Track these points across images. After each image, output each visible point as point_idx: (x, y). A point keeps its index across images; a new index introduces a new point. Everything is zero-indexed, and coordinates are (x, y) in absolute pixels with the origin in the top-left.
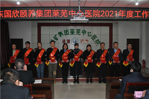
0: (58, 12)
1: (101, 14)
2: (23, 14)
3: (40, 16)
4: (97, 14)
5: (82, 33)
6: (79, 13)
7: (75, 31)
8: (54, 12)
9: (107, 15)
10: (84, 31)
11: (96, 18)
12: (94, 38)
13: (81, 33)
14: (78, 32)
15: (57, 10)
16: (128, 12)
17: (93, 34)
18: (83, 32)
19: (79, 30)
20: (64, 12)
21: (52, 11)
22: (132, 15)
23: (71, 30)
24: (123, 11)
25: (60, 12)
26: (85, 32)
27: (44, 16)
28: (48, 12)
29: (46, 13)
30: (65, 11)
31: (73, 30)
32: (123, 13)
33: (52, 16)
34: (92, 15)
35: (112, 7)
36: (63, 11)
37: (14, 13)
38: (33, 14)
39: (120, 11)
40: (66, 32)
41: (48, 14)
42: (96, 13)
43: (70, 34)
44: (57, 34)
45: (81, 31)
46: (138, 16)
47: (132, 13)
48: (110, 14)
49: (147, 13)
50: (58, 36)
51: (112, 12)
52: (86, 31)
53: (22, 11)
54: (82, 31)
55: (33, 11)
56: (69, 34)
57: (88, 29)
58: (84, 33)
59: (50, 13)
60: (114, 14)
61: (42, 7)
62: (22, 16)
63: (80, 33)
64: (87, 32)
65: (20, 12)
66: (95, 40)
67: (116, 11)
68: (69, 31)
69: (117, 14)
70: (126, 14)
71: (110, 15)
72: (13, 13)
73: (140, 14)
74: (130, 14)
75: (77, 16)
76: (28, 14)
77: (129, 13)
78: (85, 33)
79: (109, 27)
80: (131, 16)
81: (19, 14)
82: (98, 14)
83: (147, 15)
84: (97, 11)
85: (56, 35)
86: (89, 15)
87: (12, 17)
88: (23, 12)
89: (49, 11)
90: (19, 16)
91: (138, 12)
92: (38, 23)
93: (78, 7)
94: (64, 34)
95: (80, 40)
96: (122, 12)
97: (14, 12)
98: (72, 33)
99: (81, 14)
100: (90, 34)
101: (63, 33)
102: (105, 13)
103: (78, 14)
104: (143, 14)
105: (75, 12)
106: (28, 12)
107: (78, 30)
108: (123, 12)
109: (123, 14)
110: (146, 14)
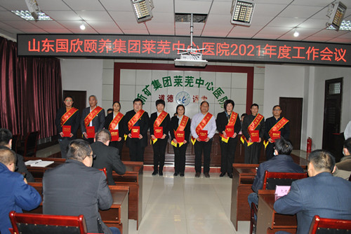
0: (153, 45)
1: (231, 50)
2: (90, 46)
3: (120, 50)
4: (223, 51)
5: (196, 83)
6: (191, 49)
7: (184, 80)
8: (145, 45)
9: (242, 52)
10: (200, 80)
11: (222, 58)
12: (219, 94)
13: (194, 84)
14: (188, 82)
15: (152, 41)
16: (280, 47)
17: (216, 87)
18: (198, 82)
19: (191, 77)
20: (164, 46)
21: (142, 43)
22: (288, 54)
23: (177, 77)
24: (271, 46)
25: (157, 46)
26: (201, 82)
27: (127, 50)
28: (136, 45)
29: (131, 46)
30: (166, 42)
31: (180, 77)
32: (271, 50)
33: (141, 52)
34: (215, 51)
35: (251, 39)
36: (161, 42)
37: (74, 44)
38: (107, 47)
39: (267, 45)
40: (167, 81)
41: (134, 48)
42: (221, 49)
43: (173, 84)
44: (150, 84)
45: (194, 80)
46: (298, 57)
47: (288, 50)
48: (248, 51)
49: (316, 51)
50: (151, 88)
51: (251, 48)
52: (203, 81)
53: (88, 41)
54: (197, 80)
55: (108, 41)
56: (171, 85)
57: (207, 76)
58: (199, 84)
59: (138, 46)
60: (255, 52)
61: (124, 35)
62: (88, 50)
63: (192, 84)
64: (205, 83)
65: (83, 43)
66: (220, 98)
67: (259, 46)
68: (173, 80)
69: (260, 51)
70: (277, 51)
71: (247, 53)
72: (72, 44)
73: (303, 53)
74: (284, 53)
75: (187, 54)
76: (98, 47)
77: (283, 50)
78: (203, 84)
79: (246, 74)
80: (286, 56)
81: (82, 47)
82: (226, 51)
83: (315, 55)
84: (225, 44)
85: (147, 86)
86: (209, 52)
87: (70, 51)
88: (90, 42)
89: (137, 42)
90: (83, 49)
91: (299, 48)
92: (115, 63)
93: (190, 37)
94: (163, 85)
95: (192, 97)
96: (269, 48)
97: (73, 42)
98: (178, 82)
99: (195, 50)
100: (211, 86)
101: (161, 82)
102: (238, 48)
103: (189, 49)
104: (308, 52)
105: (184, 45)
106: (98, 43)
107: (188, 77)
108: (272, 48)
109: (272, 52)
110: (314, 53)
